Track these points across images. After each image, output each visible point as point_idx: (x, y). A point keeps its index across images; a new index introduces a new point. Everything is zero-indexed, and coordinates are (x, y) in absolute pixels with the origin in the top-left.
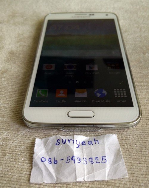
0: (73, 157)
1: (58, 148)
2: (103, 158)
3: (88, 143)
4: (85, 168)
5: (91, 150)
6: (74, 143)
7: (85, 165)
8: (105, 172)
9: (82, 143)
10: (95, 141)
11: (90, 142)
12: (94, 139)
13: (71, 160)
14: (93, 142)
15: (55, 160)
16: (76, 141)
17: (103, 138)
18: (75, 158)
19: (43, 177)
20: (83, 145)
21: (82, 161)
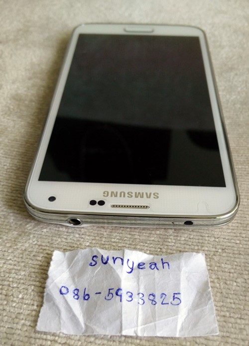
0: (119, 289)
1: (93, 271)
2: (176, 296)
3: (150, 267)
4: (140, 312)
5: (154, 279)
6: (122, 264)
7: (140, 306)
8: (177, 323)
9: (139, 265)
10: (163, 263)
11: (153, 265)
12: (162, 259)
13: (114, 294)
14: (160, 265)
15: (86, 293)
16: (128, 260)
17: (179, 258)
18: (123, 292)
19: (61, 321)
20: (139, 268)
21: (136, 299)
